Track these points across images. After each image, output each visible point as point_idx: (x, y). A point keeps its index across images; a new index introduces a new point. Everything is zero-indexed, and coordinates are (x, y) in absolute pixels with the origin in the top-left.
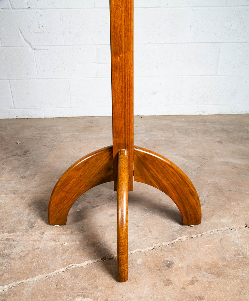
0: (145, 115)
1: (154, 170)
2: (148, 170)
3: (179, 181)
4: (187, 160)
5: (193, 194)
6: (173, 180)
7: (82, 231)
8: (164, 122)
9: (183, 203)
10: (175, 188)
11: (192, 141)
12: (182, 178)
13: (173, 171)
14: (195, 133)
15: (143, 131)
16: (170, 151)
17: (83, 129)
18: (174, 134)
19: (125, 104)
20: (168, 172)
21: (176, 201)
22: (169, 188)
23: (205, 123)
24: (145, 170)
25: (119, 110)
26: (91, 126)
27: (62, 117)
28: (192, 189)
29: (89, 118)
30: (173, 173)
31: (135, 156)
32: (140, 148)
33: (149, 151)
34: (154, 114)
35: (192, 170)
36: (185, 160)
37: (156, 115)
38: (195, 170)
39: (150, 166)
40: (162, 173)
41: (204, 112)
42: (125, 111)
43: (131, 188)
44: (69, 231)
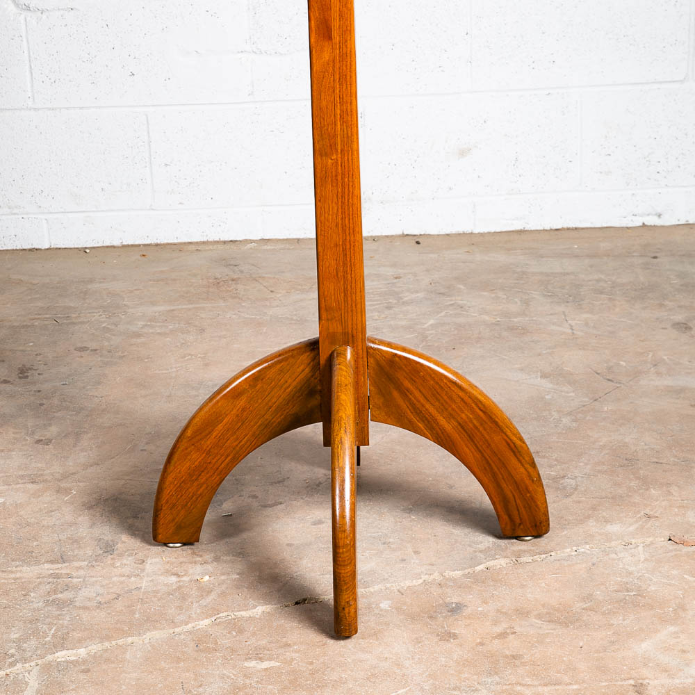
0: (434, 231)
1: (416, 393)
4: (551, 385)
8: (501, 258)
11: (587, 324)
14: (603, 296)
16: (504, 359)
17: (204, 290)
18: (527, 303)
23: (655, 257)
24: (395, 394)
26: (233, 280)
27: (117, 243)
29: (221, 247)
34: (468, 229)
35: (559, 412)
36: (546, 384)
37: (476, 231)
38: (570, 414)
39: (407, 384)
41: (659, 216)
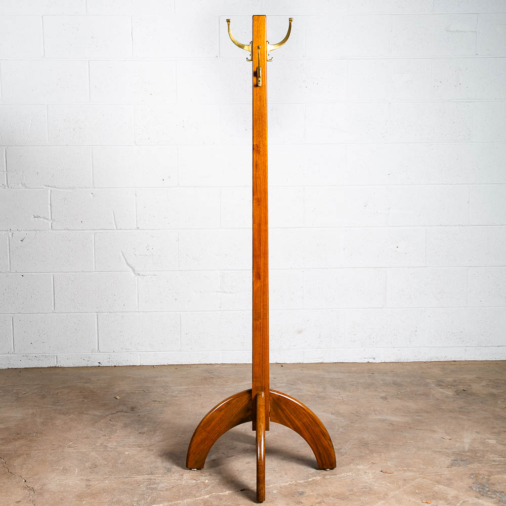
1: (287, 411)
2: (282, 410)
3: (310, 421)
5: (325, 434)
6: (304, 420)
7: (219, 473)
9: (316, 444)
10: (307, 429)
12: (312, 419)
13: (304, 411)
15: (284, 385)
19: (262, 355)
20: (300, 413)
21: (309, 441)
22: (302, 428)
24: (280, 411)
25: (258, 360)
28: (323, 430)
30: (304, 414)
31: (271, 398)
32: (275, 391)
33: (283, 394)
39: (284, 407)
40: (295, 413)
42: (262, 360)
43: (267, 429)
44: (207, 474)
